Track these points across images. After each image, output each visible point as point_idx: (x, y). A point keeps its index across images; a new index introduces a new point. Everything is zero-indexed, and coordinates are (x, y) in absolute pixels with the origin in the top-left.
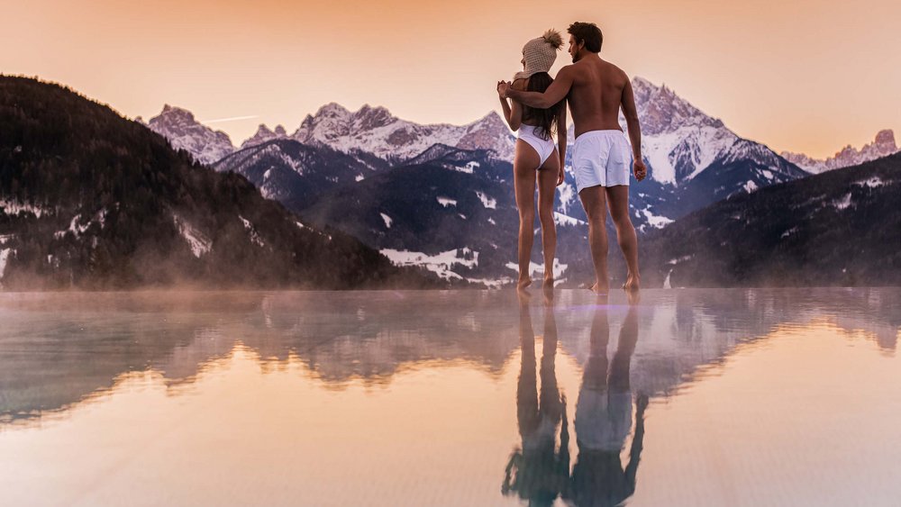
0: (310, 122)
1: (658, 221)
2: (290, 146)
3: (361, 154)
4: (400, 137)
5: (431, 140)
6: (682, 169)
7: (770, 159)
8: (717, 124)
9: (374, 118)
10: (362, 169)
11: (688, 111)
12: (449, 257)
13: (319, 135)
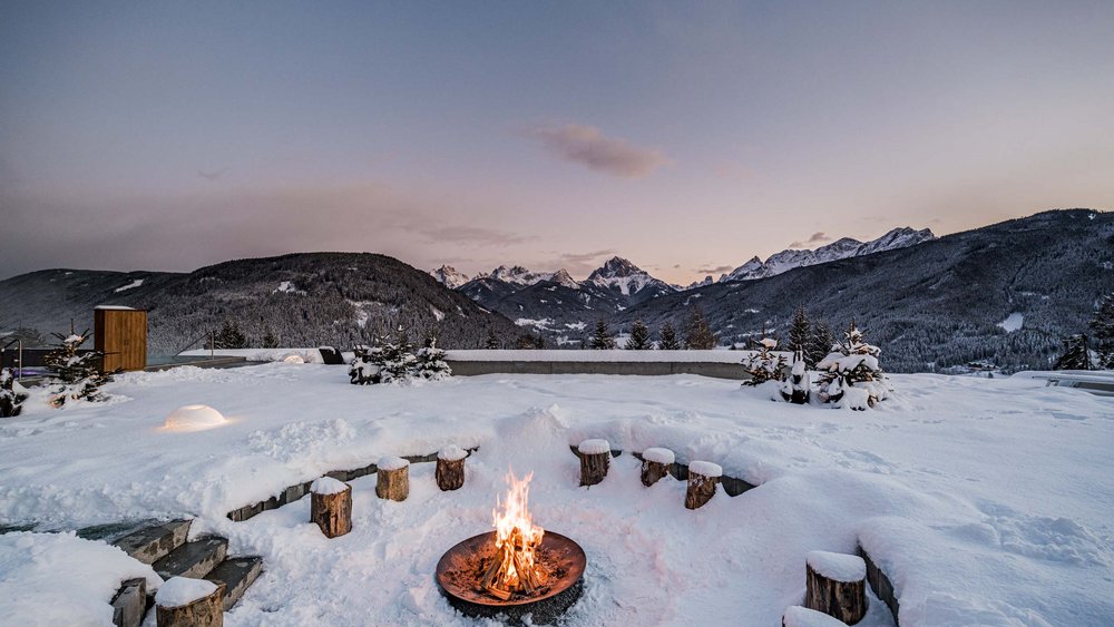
0: (496, 272)
1: (621, 309)
2: (488, 280)
3: (514, 283)
4: (528, 277)
5: (539, 279)
6: (632, 289)
7: (665, 286)
8: (646, 273)
9: (518, 270)
10: (514, 289)
11: (635, 269)
12: (544, 321)
13: (500, 276)
